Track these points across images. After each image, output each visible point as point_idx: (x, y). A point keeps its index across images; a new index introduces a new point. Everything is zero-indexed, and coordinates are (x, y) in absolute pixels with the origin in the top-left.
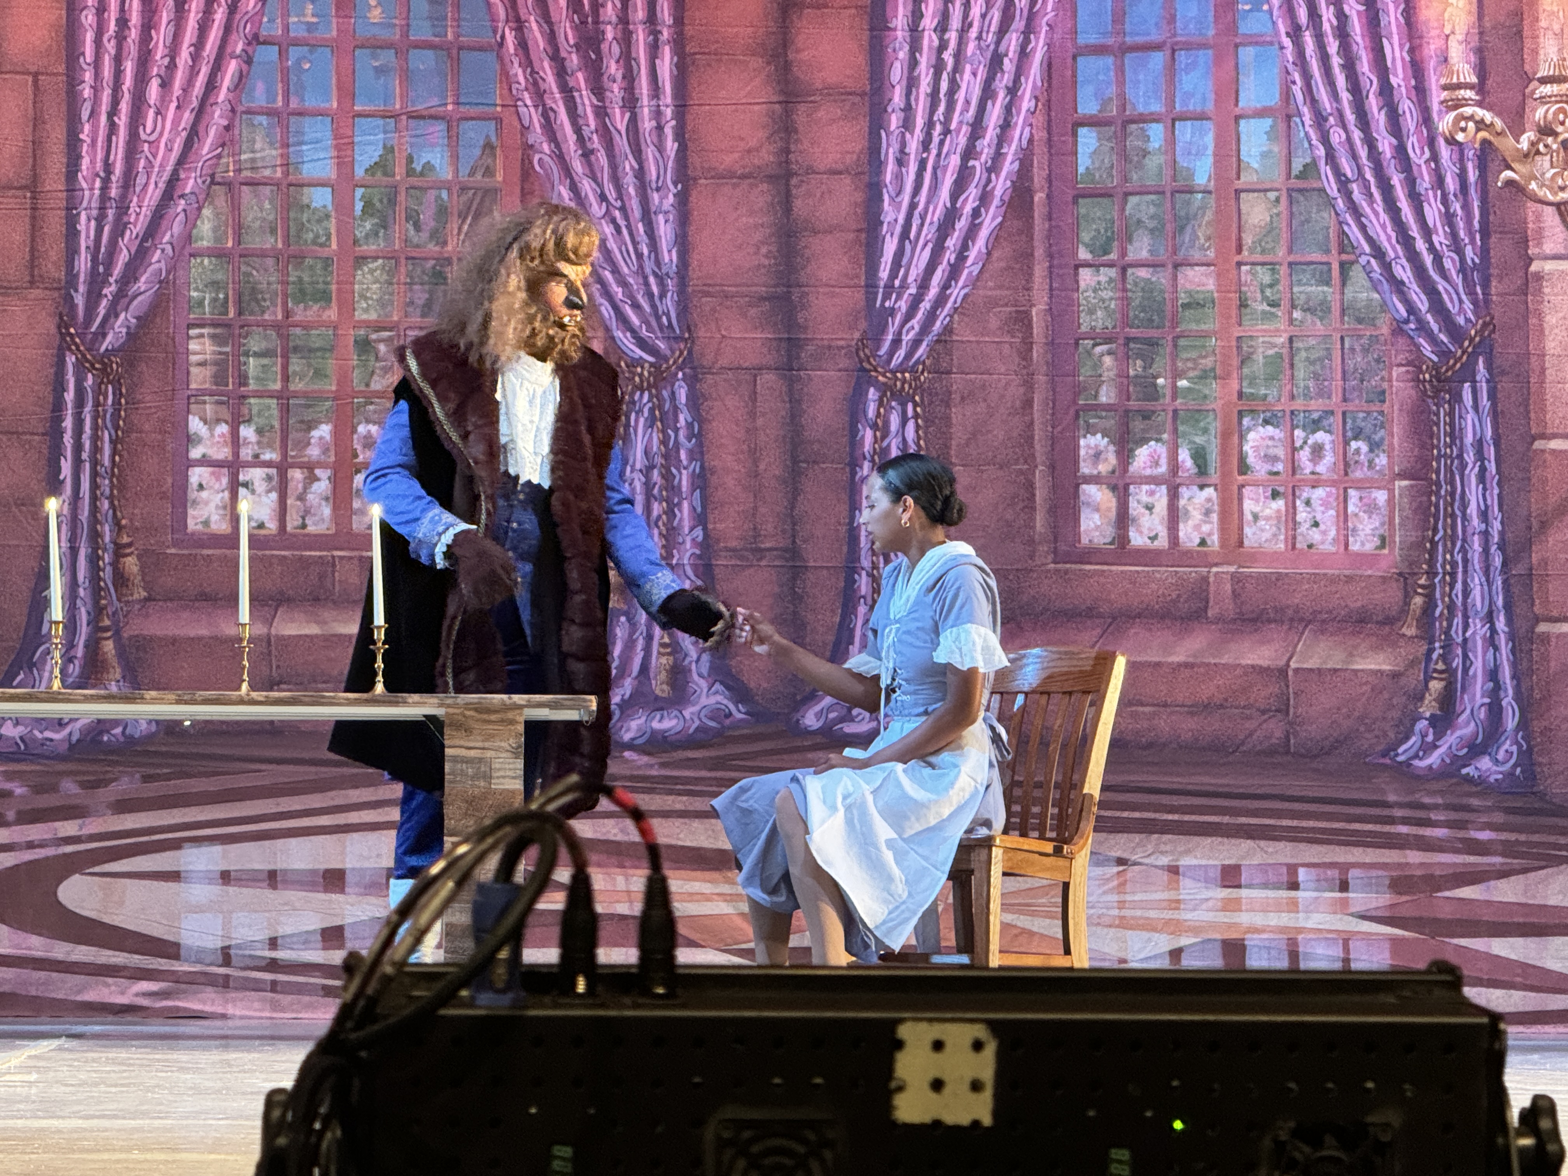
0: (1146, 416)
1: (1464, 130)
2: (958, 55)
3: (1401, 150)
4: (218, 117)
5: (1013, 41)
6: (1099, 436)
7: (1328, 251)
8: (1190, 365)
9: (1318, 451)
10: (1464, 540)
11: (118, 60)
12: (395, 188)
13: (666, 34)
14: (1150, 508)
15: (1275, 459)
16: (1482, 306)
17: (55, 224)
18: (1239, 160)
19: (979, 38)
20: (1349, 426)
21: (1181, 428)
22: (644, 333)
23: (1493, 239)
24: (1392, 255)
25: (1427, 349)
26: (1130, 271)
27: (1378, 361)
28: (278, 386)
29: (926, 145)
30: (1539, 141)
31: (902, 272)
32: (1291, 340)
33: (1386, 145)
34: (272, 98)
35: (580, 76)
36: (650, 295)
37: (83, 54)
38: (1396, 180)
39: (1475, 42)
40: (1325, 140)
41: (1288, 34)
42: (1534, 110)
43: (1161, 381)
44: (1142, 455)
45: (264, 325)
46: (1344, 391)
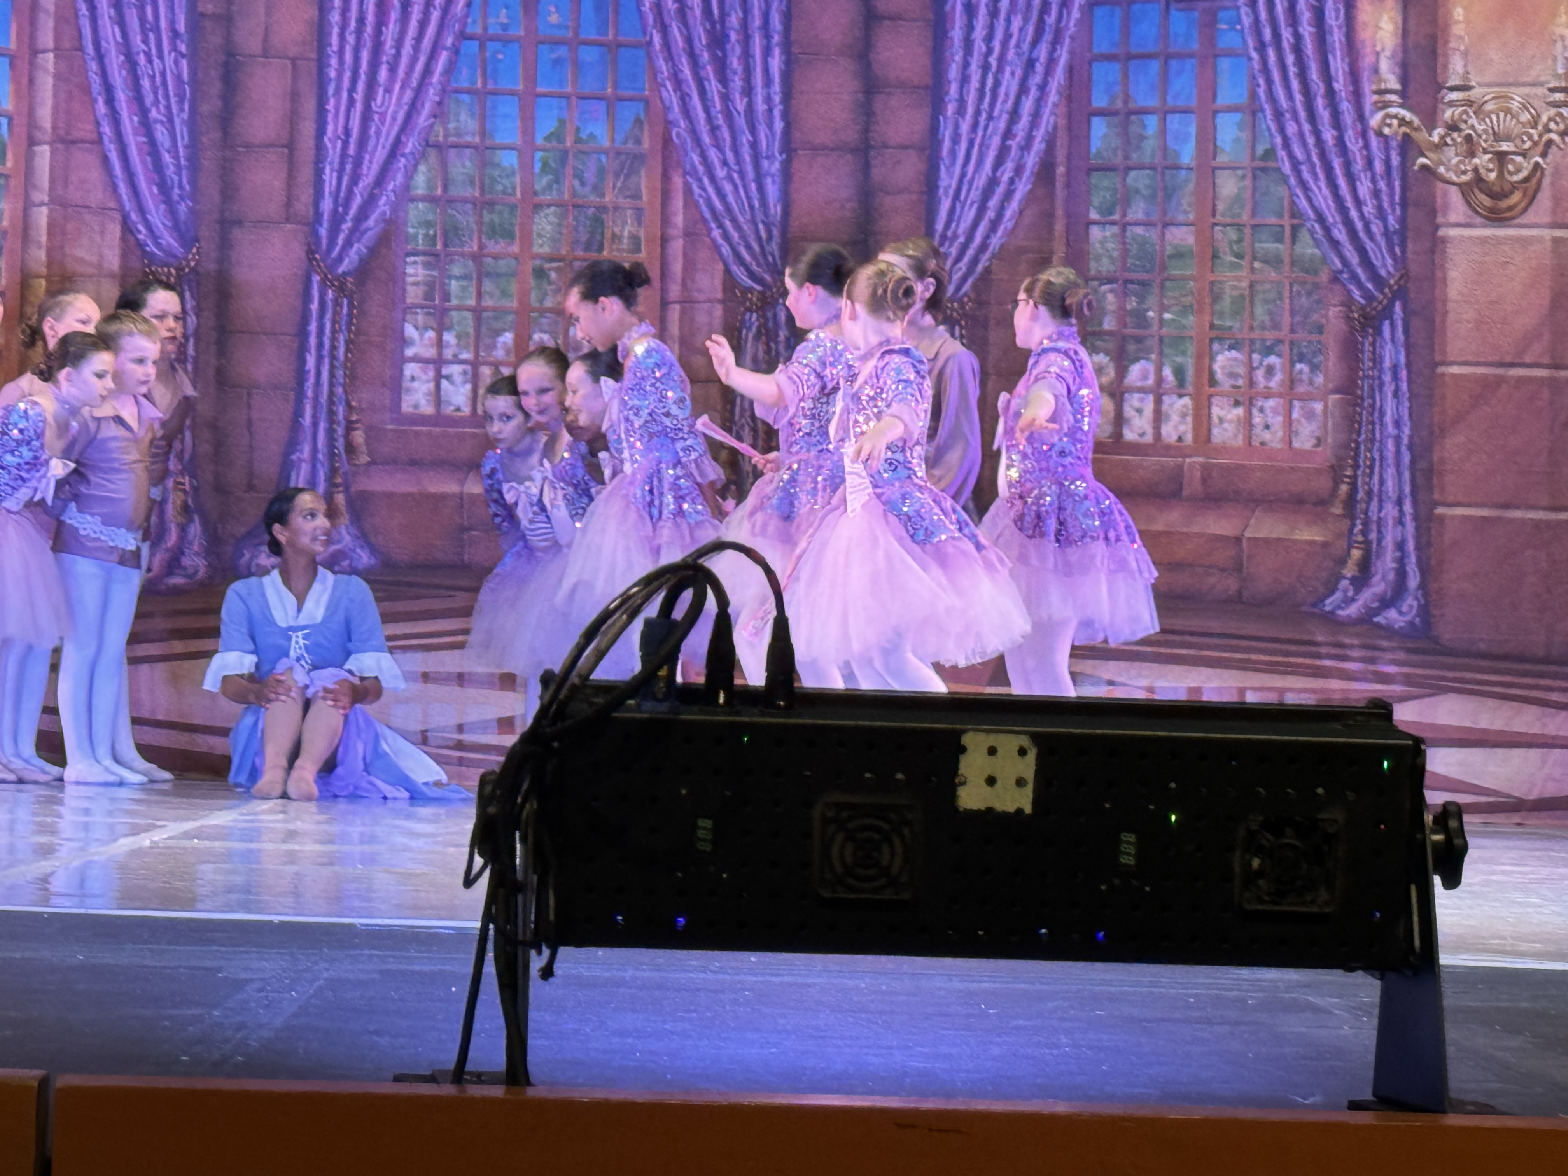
0: (1138, 340)
1: (1389, 125)
2: (1002, 59)
3: (1341, 141)
4: (432, 95)
5: (1043, 51)
6: (1102, 355)
7: (1281, 216)
8: (1173, 302)
9: (1270, 371)
10: (1381, 442)
11: (357, 50)
12: (566, 152)
13: (776, 38)
14: (1139, 411)
15: (1237, 376)
16: (1401, 262)
17: (306, 174)
18: (1215, 144)
19: (1018, 46)
20: (1295, 351)
21: (1167, 351)
22: (754, 267)
23: (1411, 210)
24: (1331, 220)
25: (1357, 294)
26: (1129, 228)
27: (1319, 302)
28: (472, 302)
29: (975, 126)
30: (1447, 135)
31: (954, 225)
32: (1252, 284)
33: (1329, 135)
34: (474, 83)
35: (709, 68)
36: (759, 238)
37: (330, 45)
38: (1337, 164)
39: (1400, 55)
40: (1282, 130)
41: (1255, 49)
42: (1444, 112)
43: (1151, 314)
44: (1135, 371)
45: (463, 255)
46: (1292, 325)
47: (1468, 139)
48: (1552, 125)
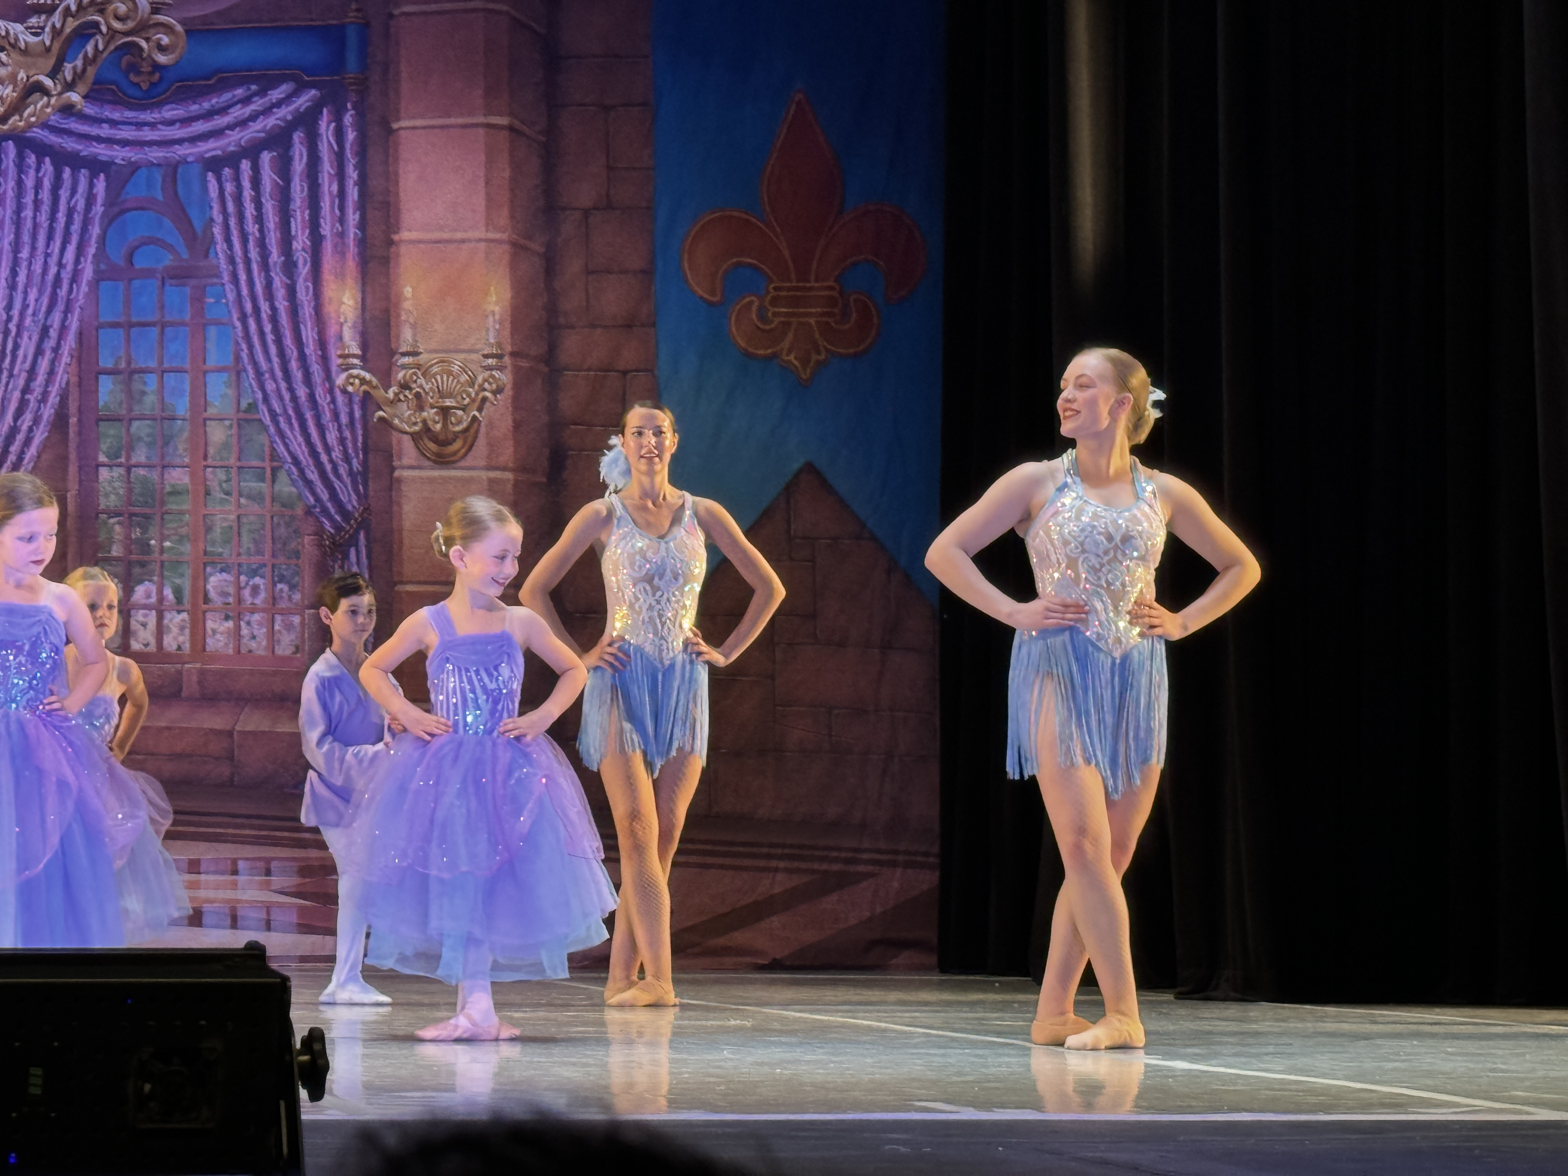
0: (143, 564)
1: (352, 384)
2: (20, 325)
3: (312, 397)
5: (56, 319)
7: (263, 460)
8: (172, 532)
9: (255, 590)
14: (144, 625)
15: (227, 594)
16: (363, 498)
18: (206, 399)
19: (34, 314)
20: (276, 573)
21: (166, 573)
23: (371, 456)
24: (304, 462)
25: (327, 525)
26: (134, 469)
27: (295, 532)
30: (401, 392)
32: (239, 517)
33: (302, 392)
38: (309, 415)
39: (360, 325)
40: (262, 387)
41: (239, 319)
42: (397, 373)
43: (152, 542)
44: (140, 591)
46: (273, 551)
47: (418, 396)
48: (486, 385)
